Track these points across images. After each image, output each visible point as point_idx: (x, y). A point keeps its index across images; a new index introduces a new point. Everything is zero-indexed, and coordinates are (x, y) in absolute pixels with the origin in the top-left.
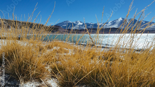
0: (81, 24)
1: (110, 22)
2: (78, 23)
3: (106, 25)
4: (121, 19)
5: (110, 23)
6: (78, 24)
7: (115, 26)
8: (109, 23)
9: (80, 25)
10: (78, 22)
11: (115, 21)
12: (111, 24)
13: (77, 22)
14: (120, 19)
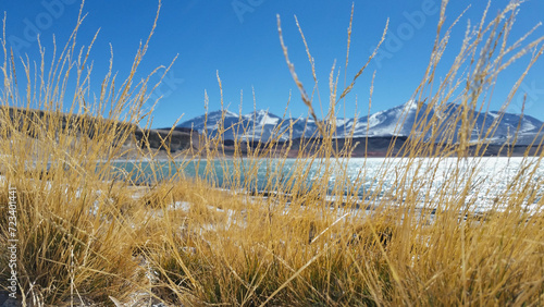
0: (273, 121)
1: (374, 116)
2: (260, 119)
3: (361, 128)
4: (415, 106)
5: (373, 121)
6: (262, 123)
7: (394, 130)
8: (370, 119)
9: (268, 127)
10: (262, 116)
11: (391, 113)
12: (378, 122)
13: (257, 115)
14: (412, 105)
